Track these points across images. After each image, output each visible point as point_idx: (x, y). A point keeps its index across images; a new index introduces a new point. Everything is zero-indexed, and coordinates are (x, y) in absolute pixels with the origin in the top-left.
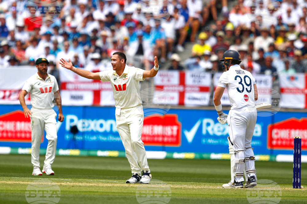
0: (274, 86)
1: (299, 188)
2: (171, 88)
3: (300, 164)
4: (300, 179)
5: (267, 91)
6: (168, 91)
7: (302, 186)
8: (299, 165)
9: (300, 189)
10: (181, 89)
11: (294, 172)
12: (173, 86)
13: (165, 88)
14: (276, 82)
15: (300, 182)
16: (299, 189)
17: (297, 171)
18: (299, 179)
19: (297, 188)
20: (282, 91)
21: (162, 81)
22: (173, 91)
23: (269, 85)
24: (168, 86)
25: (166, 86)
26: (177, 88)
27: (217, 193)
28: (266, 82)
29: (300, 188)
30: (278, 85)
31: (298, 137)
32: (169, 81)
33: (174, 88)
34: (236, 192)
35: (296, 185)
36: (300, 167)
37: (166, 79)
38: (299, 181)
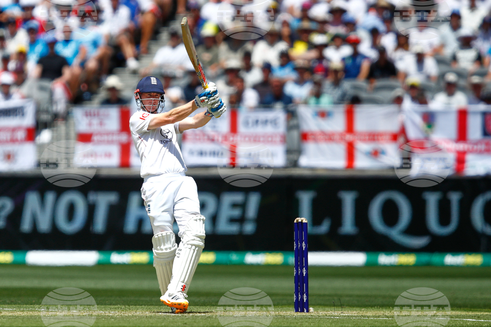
0: (290, 128)
1: (305, 311)
2: (105, 138)
3: (307, 269)
4: (307, 295)
5: (278, 139)
6: (100, 142)
7: (311, 309)
8: (304, 270)
9: (307, 314)
10: (124, 138)
11: (296, 282)
12: (108, 133)
13: (95, 138)
14: (294, 122)
15: (307, 300)
16: (304, 314)
17: (301, 282)
18: (305, 296)
19: (302, 311)
20: (304, 137)
21: (90, 124)
22: (110, 142)
23: (281, 128)
24: (100, 134)
25: (97, 134)
26: (115, 138)
27: (152, 324)
28: (274, 122)
29: (308, 311)
30: (297, 127)
31: (302, 220)
32: (101, 124)
33: (110, 138)
34: (185, 321)
35: (301, 306)
36: (307, 274)
37: (95, 121)
38: (305, 299)
